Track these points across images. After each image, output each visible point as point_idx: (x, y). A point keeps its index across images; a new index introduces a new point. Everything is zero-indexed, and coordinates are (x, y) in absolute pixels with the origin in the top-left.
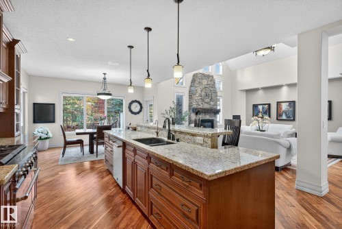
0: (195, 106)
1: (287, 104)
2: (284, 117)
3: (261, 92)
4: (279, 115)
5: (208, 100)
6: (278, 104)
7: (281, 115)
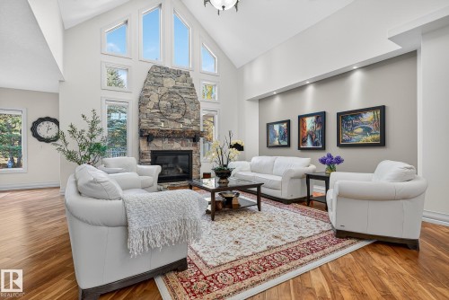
0: (145, 125)
1: (314, 118)
2: (309, 145)
3: (277, 100)
4: (302, 141)
5: (177, 116)
6: (301, 118)
7: (304, 141)
